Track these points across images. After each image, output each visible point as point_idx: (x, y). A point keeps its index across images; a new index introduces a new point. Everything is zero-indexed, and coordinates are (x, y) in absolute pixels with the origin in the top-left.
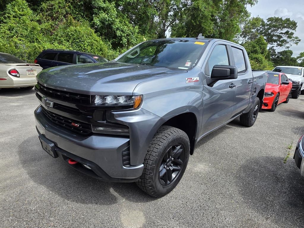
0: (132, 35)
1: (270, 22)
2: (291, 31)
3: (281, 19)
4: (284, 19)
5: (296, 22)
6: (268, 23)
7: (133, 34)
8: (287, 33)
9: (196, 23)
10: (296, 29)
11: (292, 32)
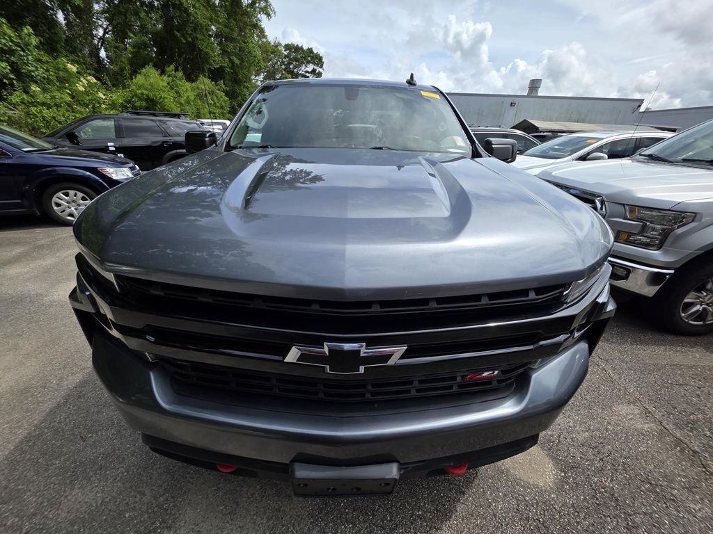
0: (22, 53)
1: (288, 52)
2: (318, 70)
3: (302, 48)
4: (305, 48)
5: (321, 55)
6: (286, 53)
7: (23, 50)
8: (314, 71)
9: (186, 39)
10: (324, 66)
11: (319, 72)
